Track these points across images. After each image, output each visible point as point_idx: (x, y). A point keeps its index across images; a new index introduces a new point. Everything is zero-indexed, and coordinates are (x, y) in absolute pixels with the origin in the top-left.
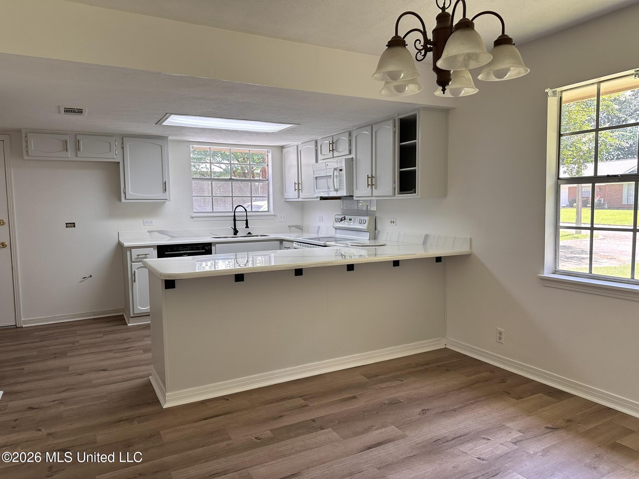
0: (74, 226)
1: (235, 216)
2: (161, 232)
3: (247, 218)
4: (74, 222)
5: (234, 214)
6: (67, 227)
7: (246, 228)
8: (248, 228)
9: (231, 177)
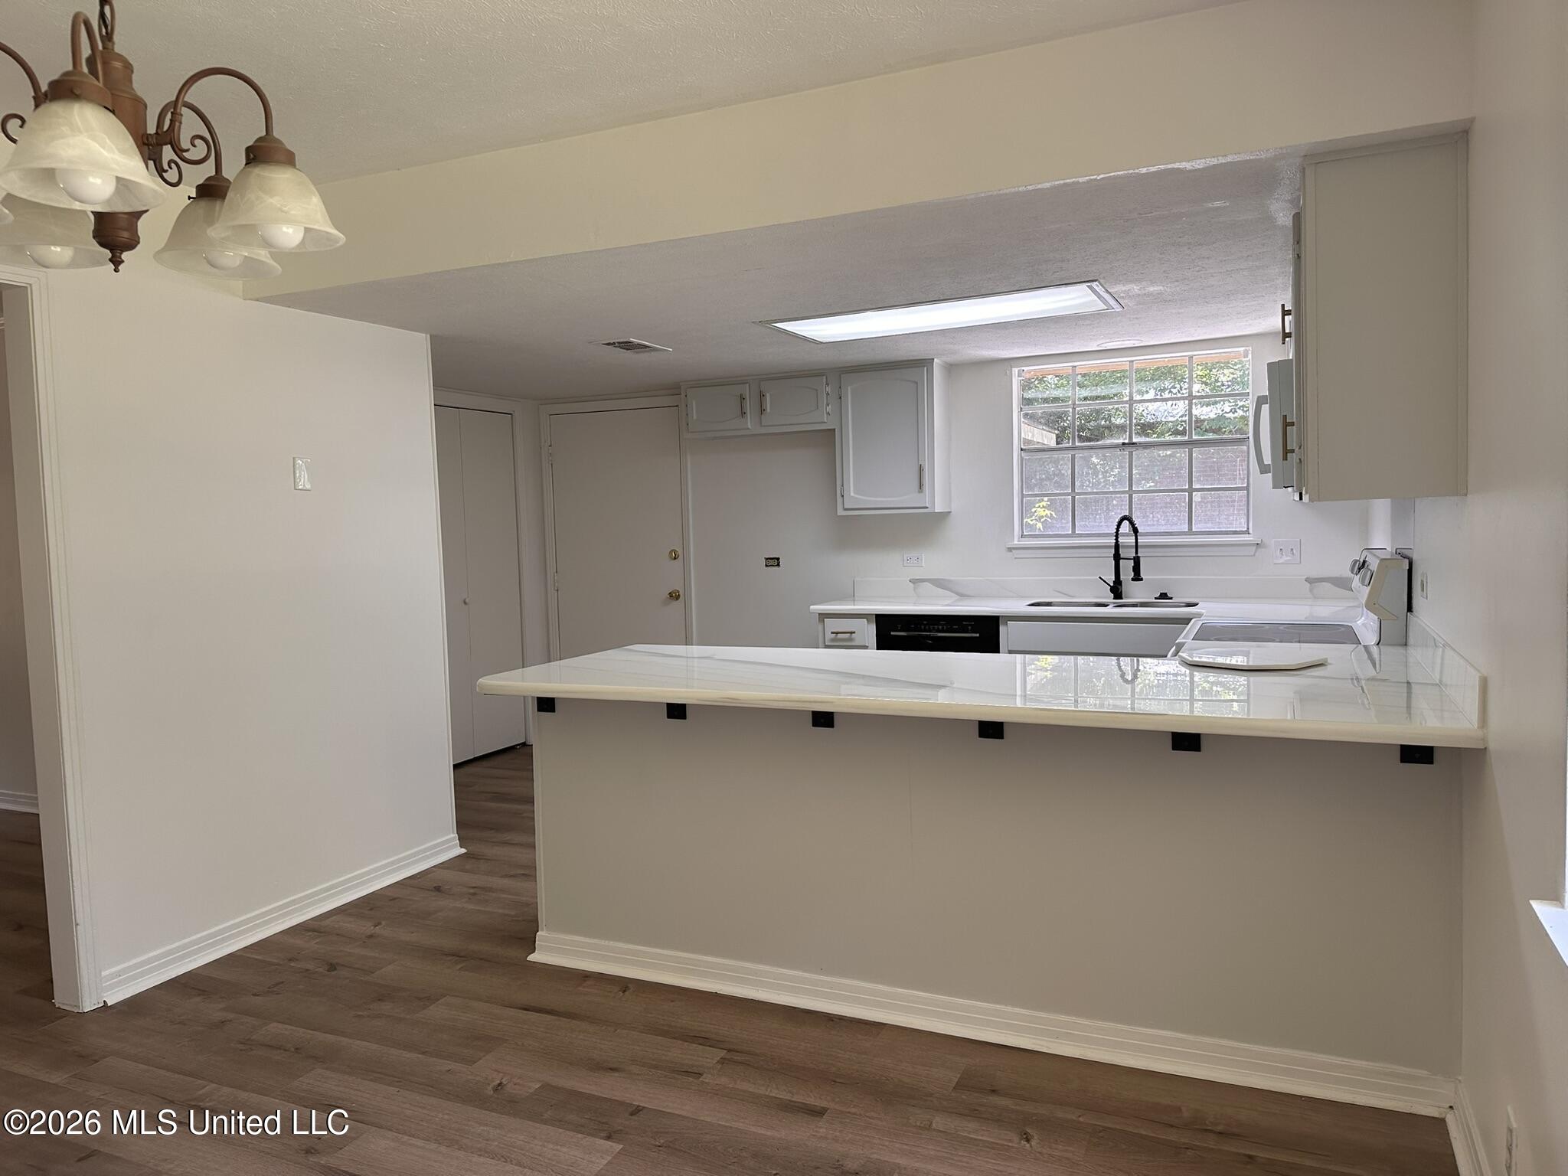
0: (778, 565)
1: (1117, 546)
2: (939, 583)
3: (1137, 552)
4: (777, 557)
5: (1117, 539)
6: (766, 566)
7: (1133, 580)
8: (1142, 580)
9: (1131, 437)
